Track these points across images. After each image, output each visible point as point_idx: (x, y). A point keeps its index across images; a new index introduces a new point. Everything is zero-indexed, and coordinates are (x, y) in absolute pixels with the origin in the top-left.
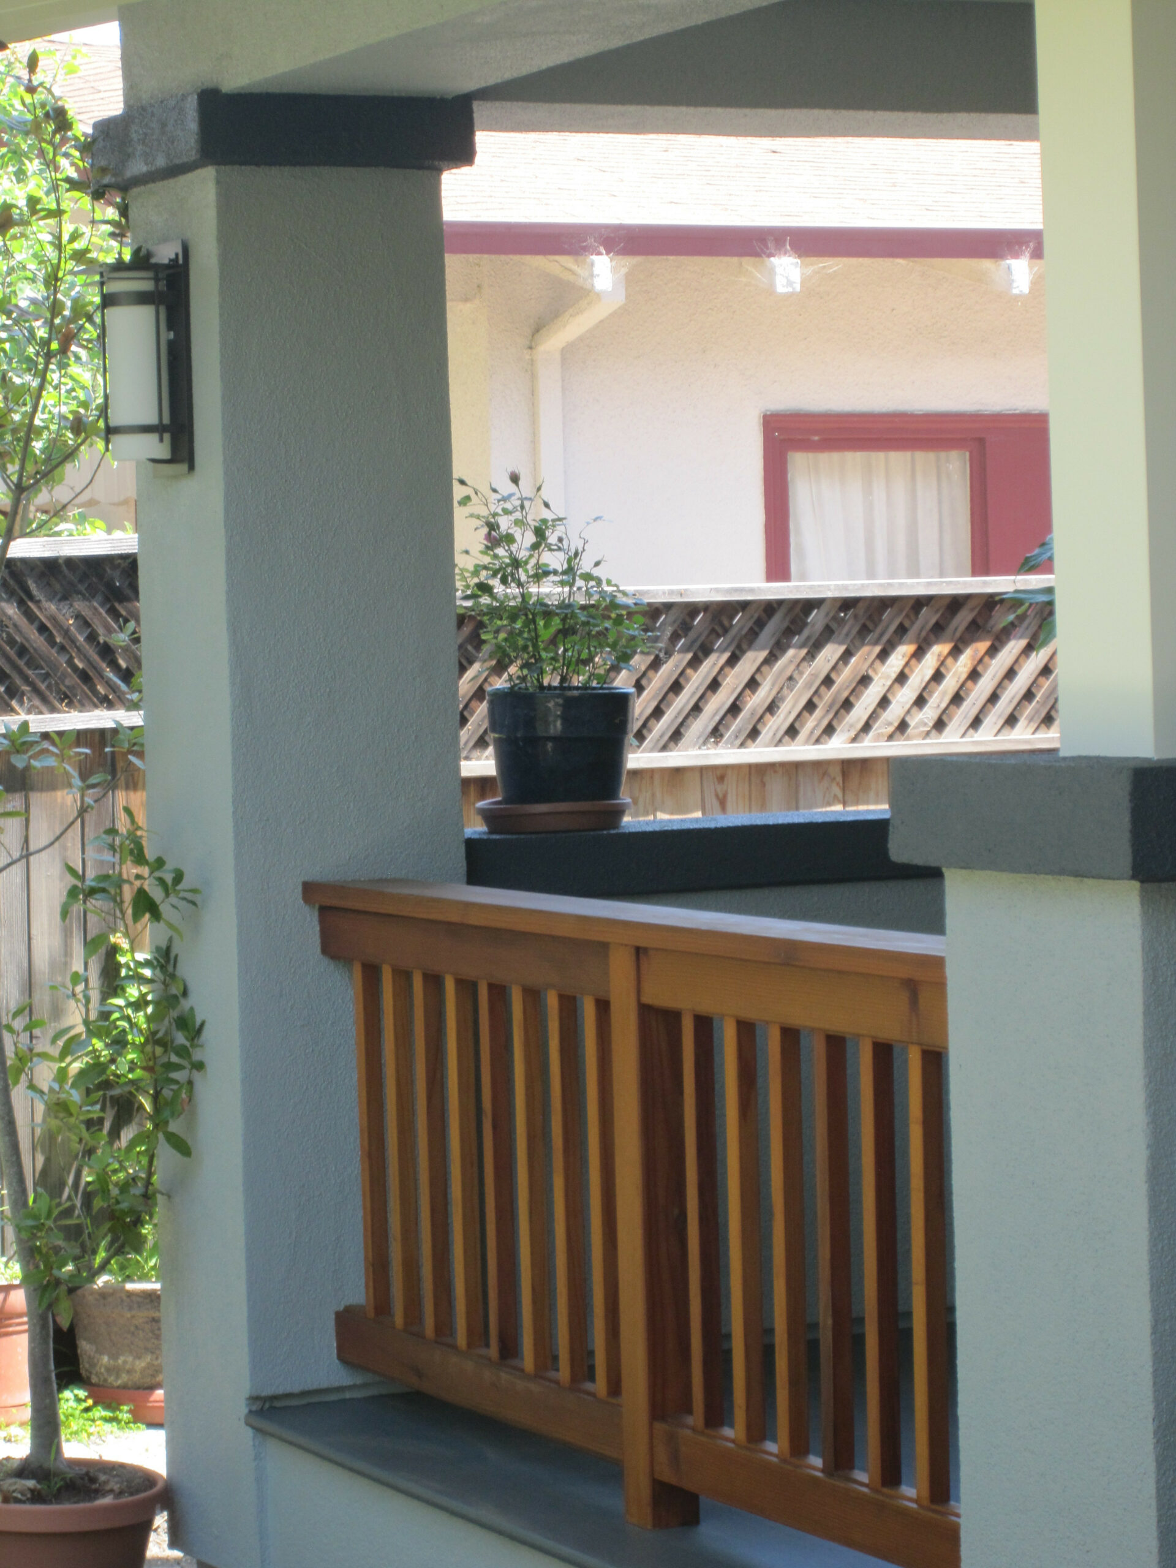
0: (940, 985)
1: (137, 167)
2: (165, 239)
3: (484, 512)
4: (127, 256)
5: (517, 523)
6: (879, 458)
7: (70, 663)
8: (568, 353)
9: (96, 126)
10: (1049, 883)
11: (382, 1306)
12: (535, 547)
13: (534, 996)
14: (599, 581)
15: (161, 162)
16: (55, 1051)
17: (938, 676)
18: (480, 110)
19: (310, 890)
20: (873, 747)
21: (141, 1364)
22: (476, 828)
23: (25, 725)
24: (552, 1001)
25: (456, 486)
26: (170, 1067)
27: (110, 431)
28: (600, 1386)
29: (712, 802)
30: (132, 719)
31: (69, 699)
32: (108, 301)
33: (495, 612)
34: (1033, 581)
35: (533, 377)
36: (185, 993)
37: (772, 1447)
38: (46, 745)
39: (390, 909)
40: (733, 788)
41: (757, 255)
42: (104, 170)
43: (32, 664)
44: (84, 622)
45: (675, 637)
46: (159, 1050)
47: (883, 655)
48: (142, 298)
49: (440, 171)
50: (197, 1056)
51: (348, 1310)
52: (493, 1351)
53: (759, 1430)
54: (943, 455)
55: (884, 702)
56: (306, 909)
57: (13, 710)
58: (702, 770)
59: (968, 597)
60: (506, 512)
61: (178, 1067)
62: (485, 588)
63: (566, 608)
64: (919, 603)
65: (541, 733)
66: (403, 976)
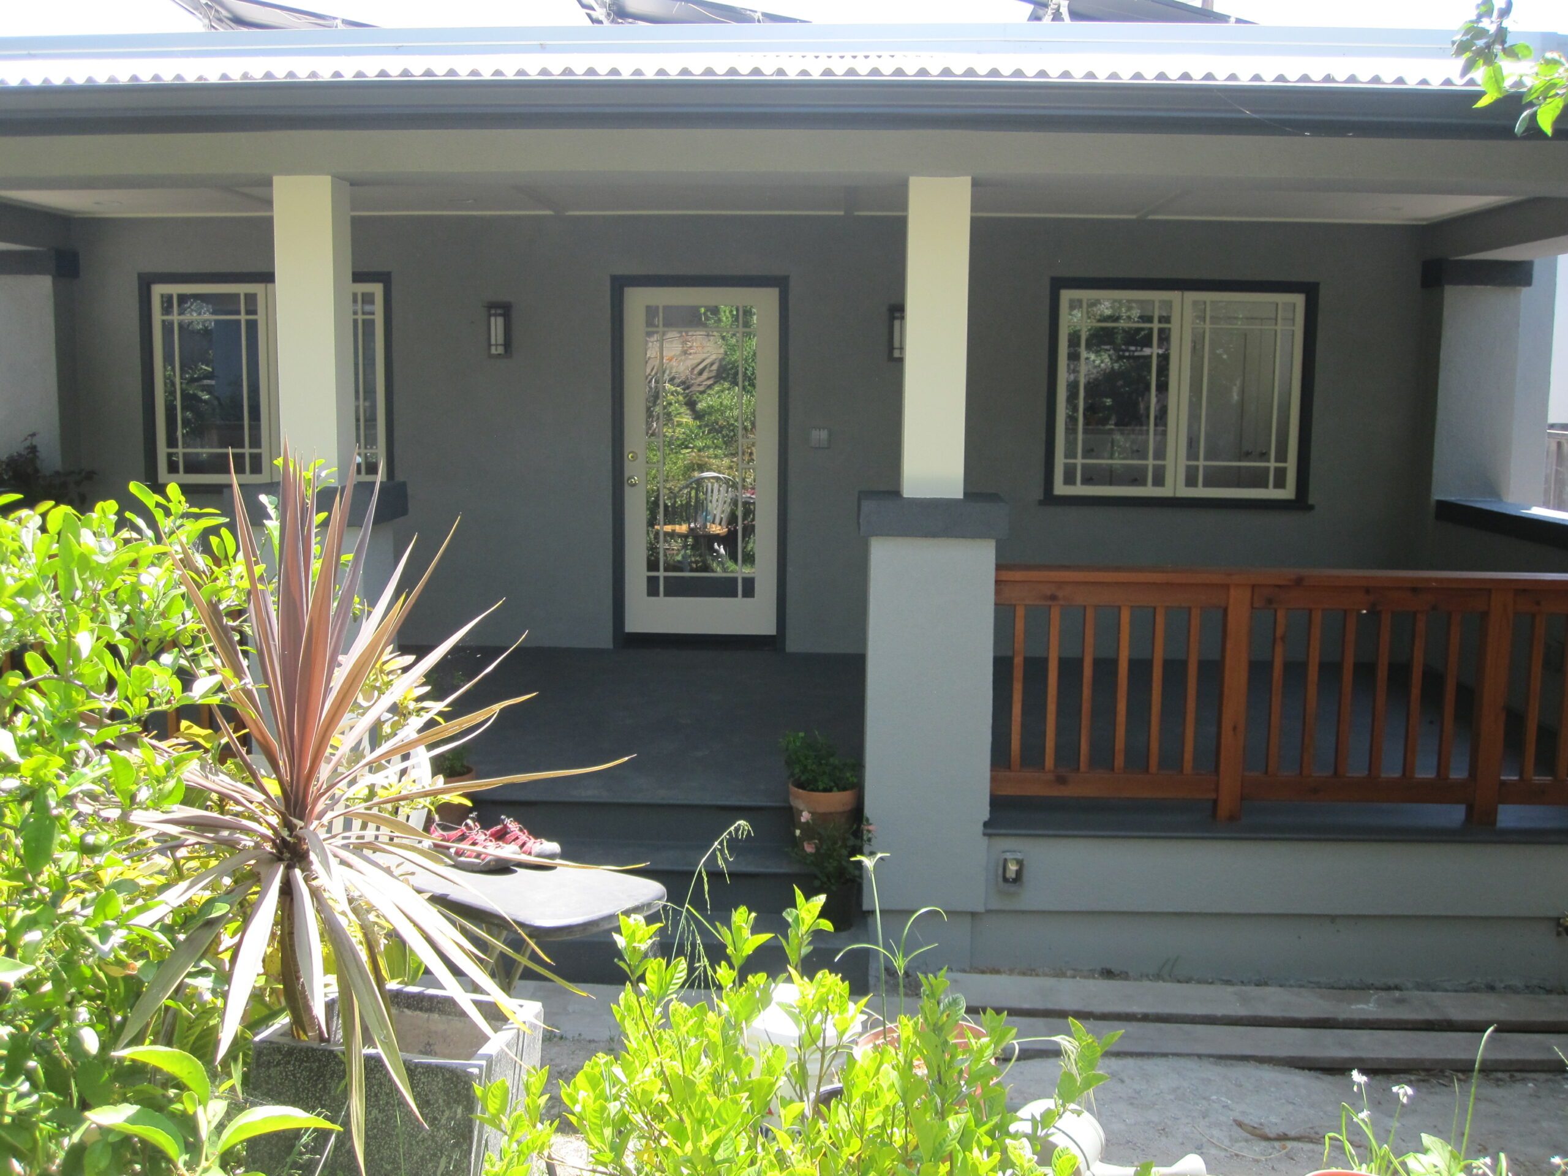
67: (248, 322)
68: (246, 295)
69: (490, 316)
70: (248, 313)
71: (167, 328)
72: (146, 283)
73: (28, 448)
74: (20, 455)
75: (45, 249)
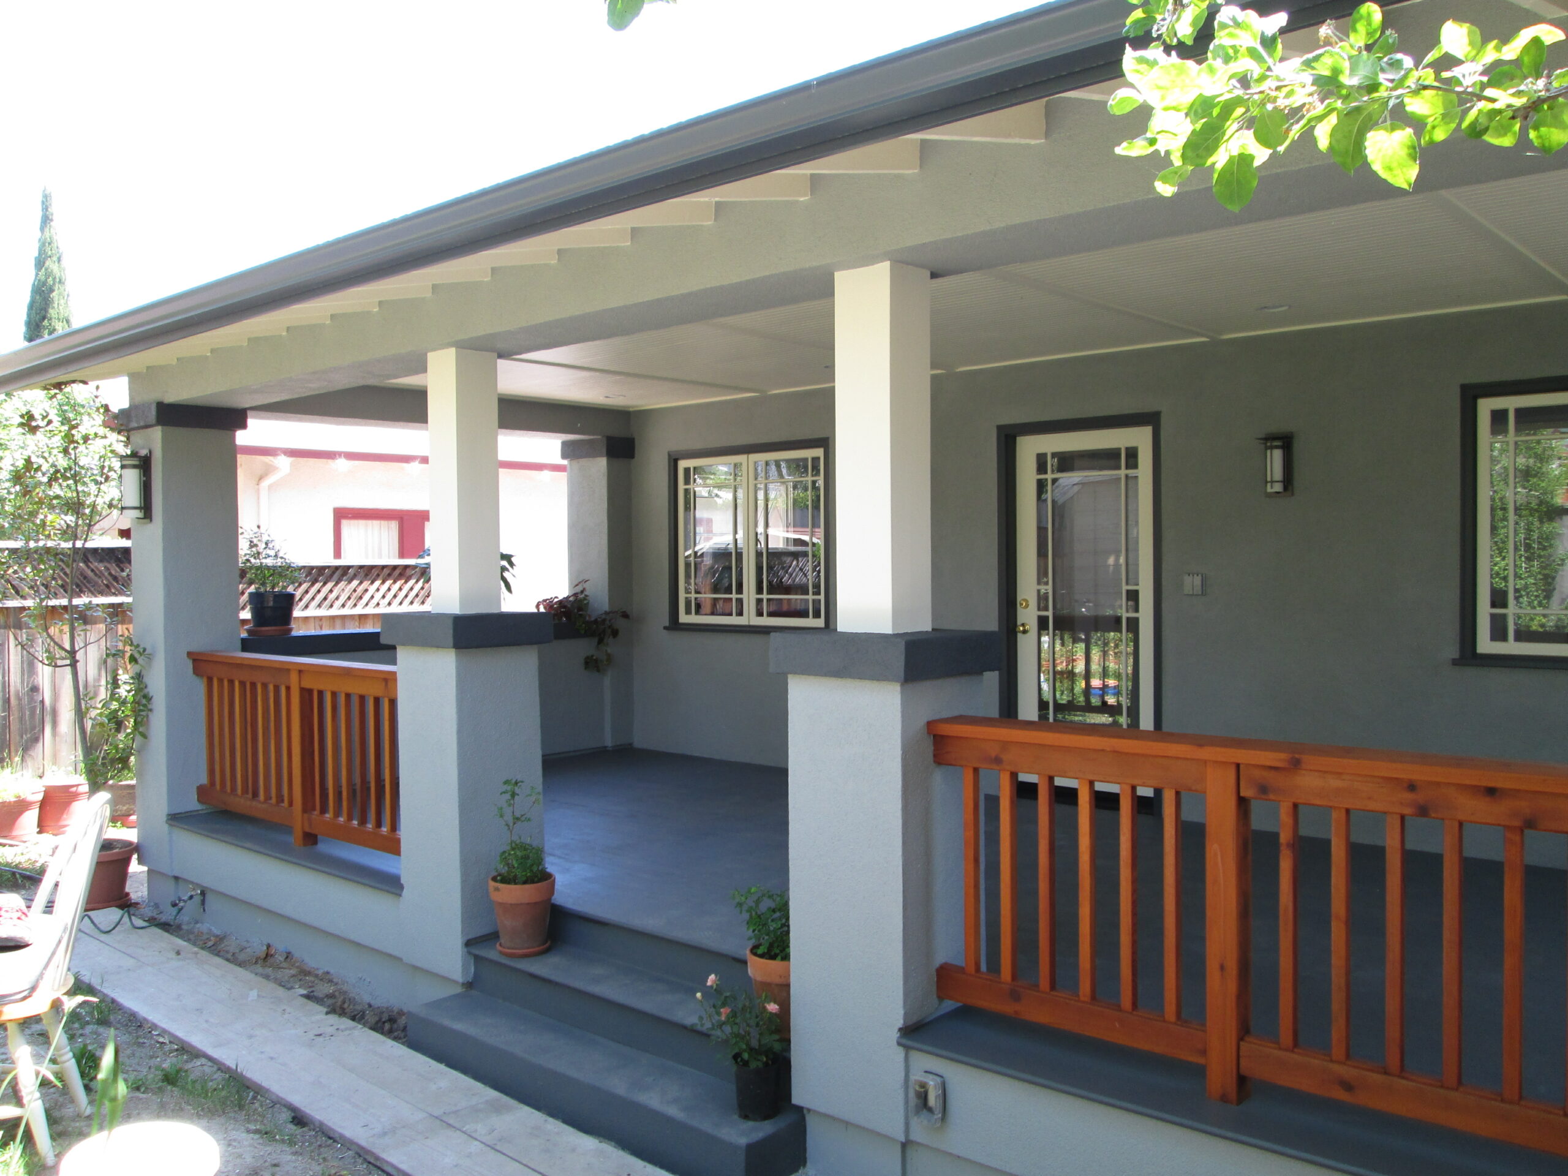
0: (395, 680)
1: (134, 425)
2: (143, 448)
3: (248, 537)
4: (129, 452)
5: (259, 540)
6: (370, 522)
7: (102, 582)
8: (270, 487)
9: (120, 410)
10: (429, 649)
11: (212, 782)
12: (265, 548)
13: (265, 686)
14: (285, 559)
15: (142, 424)
16: (100, 706)
17: (389, 589)
18: (249, 413)
19: (189, 654)
20: (370, 610)
21: (125, 808)
22: (244, 635)
23: (90, 602)
24: (271, 687)
25: (240, 529)
26: (141, 710)
27: (123, 508)
28: (286, 804)
29: (318, 627)
30: (129, 600)
31: (102, 593)
32: (123, 467)
33: (251, 568)
34: (420, 561)
35: (258, 494)
36: (146, 687)
37: (341, 819)
38: (98, 608)
39: (219, 660)
40: (325, 623)
41: (333, 459)
42: (122, 425)
43: (89, 582)
44: (107, 569)
45: (306, 576)
46: (137, 705)
47: (372, 583)
48: (134, 467)
49: (235, 431)
50: (150, 707)
51: (201, 786)
52: (250, 795)
53: (337, 814)
54: (390, 522)
55: (372, 597)
56: (188, 660)
57: (81, 597)
58: (315, 618)
59: (398, 566)
60: (255, 537)
61: (143, 711)
62: (248, 560)
63: (274, 568)
64: (384, 567)
65: (266, 605)
66: (221, 681)
72: (673, 458)
75: (600, 437)
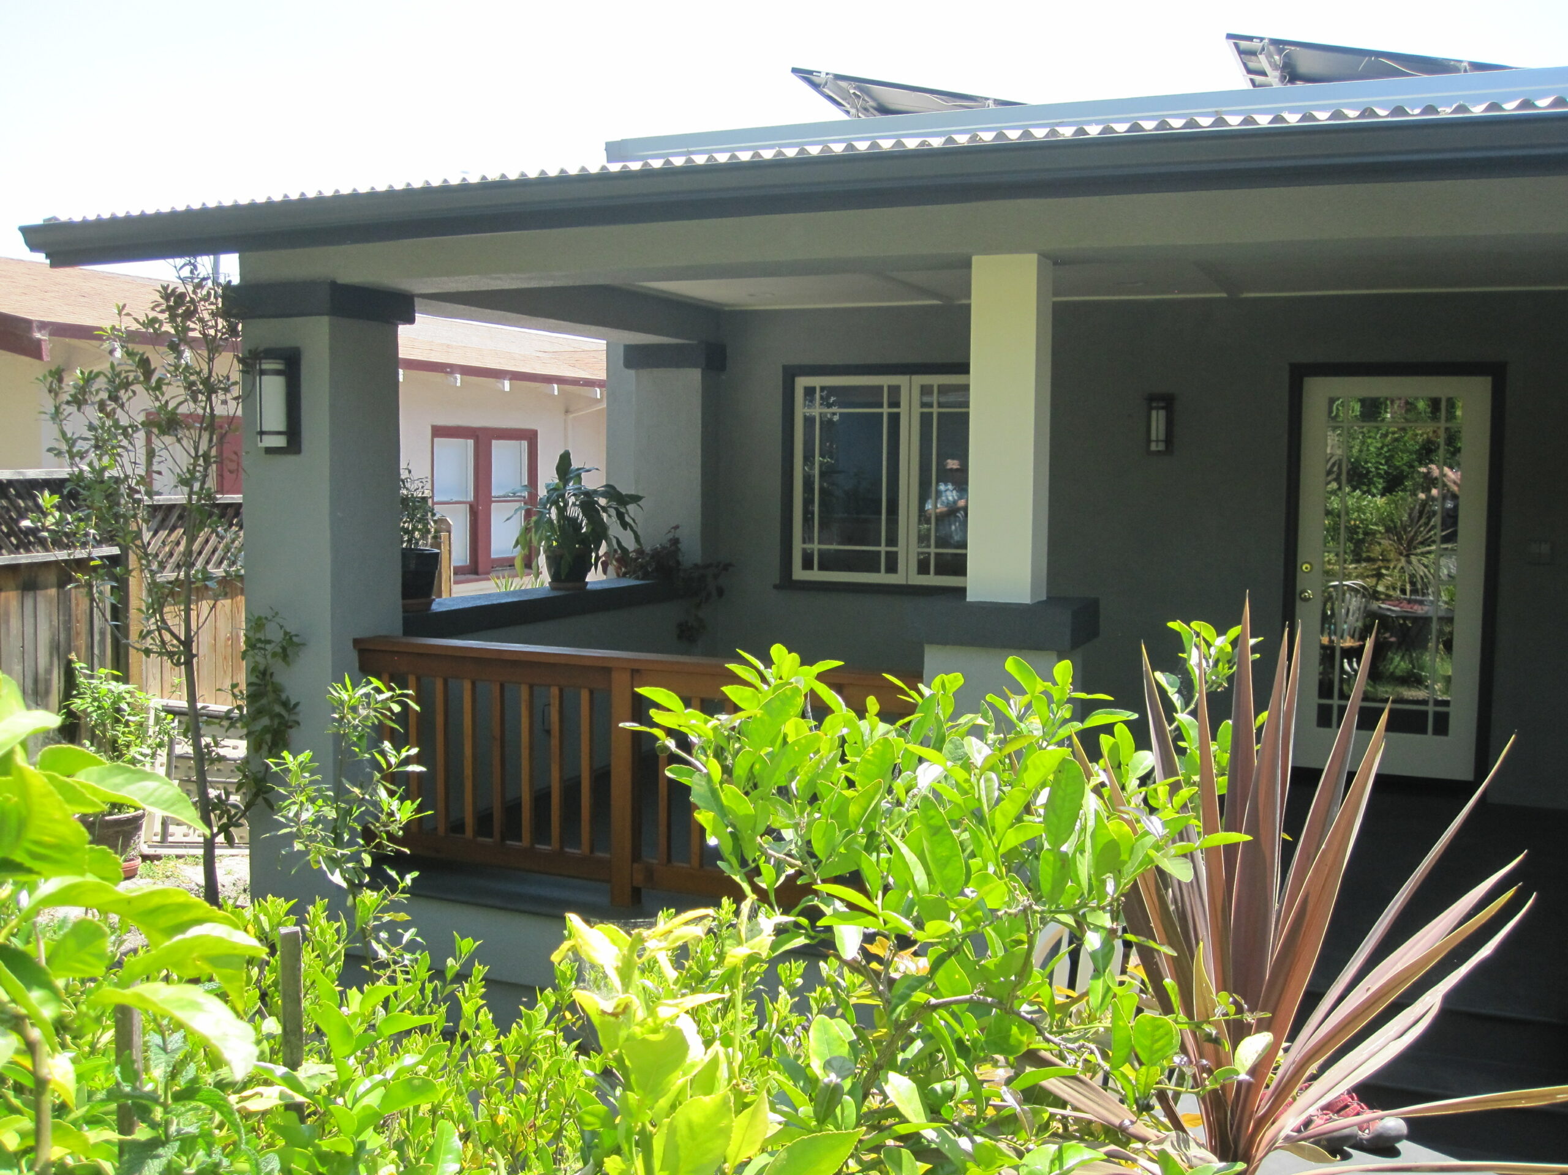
19: (357, 642)
28: (585, 850)
67: (890, 415)
68: (889, 387)
69: (1151, 409)
70: (891, 405)
71: (809, 421)
72: (790, 374)
73: (671, 540)
74: (664, 548)
75: (695, 342)
